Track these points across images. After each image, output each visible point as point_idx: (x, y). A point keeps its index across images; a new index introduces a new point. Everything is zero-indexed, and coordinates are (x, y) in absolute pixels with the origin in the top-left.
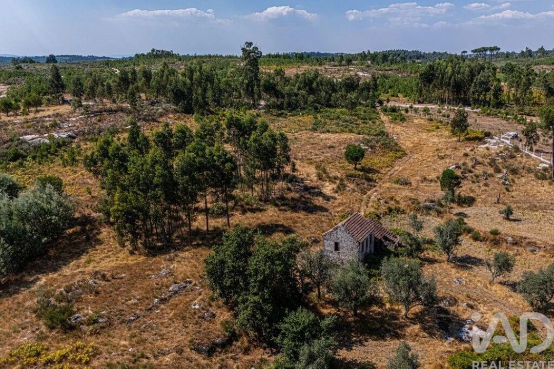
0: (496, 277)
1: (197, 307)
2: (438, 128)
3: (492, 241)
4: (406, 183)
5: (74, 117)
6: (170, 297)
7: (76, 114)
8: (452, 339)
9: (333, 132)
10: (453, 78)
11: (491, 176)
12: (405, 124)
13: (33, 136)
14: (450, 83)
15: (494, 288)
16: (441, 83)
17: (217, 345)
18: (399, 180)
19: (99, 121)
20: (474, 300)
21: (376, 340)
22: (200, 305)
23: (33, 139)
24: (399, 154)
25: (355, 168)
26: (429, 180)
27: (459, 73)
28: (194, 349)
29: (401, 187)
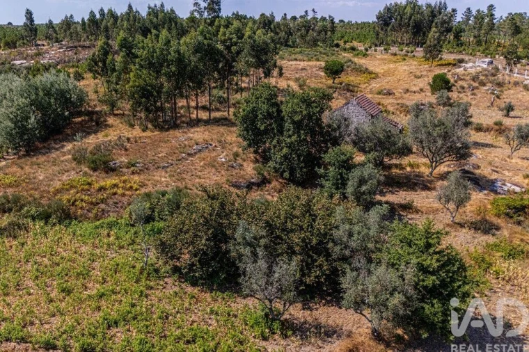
0: (515, 150)
1: (223, 160)
2: (405, 59)
3: (497, 131)
4: (389, 93)
5: (53, 51)
6: (196, 153)
7: (54, 48)
8: (486, 192)
9: (300, 60)
10: (413, 18)
11: (477, 88)
12: (368, 58)
13: (22, 61)
14: (409, 24)
15: (514, 161)
16: (400, 25)
17: (253, 184)
18: (382, 91)
19: (76, 54)
20: (497, 167)
21: (405, 191)
22: (226, 159)
23: (22, 64)
24: (373, 76)
25: (333, 83)
26: (411, 92)
27: (418, 13)
28: (232, 186)
29: (384, 97)
